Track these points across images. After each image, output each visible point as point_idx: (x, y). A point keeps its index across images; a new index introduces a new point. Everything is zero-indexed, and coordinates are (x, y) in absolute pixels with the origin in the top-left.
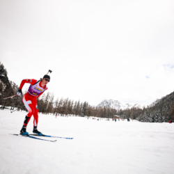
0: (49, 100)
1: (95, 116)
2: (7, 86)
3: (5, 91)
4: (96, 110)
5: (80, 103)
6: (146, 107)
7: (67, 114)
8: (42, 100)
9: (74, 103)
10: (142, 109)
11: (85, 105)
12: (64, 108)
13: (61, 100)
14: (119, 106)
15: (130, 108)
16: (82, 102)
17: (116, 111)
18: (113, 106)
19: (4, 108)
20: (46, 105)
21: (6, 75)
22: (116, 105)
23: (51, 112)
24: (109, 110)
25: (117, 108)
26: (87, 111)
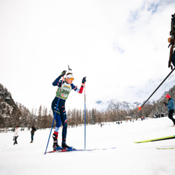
2: (14, 107)
3: (13, 113)
4: (106, 115)
6: (156, 102)
7: (77, 125)
10: (153, 104)
14: (128, 106)
15: (140, 106)
17: (126, 112)
18: (121, 108)
21: (11, 97)
22: (124, 106)
25: (126, 109)
26: (97, 118)
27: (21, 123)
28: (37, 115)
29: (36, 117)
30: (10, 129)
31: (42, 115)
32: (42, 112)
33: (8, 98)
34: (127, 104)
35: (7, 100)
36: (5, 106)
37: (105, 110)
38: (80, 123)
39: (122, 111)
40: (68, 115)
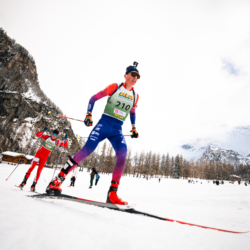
1: (196, 177)
2: (73, 141)
4: (197, 167)
5: (170, 157)
7: (152, 175)
9: (161, 157)
12: (147, 166)
14: (237, 159)
16: (173, 155)
17: (232, 168)
21: (70, 127)
22: (230, 158)
23: (129, 173)
25: (233, 163)
26: (183, 169)
28: (100, 154)
29: (98, 157)
31: (106, 154)
32: (106, 151)
33: (67, 128)
34: (236, 155)
35: (66, 131)
37: (196, 160)
38: (157, 174)
39: (224, 165)
40: (141, 159)
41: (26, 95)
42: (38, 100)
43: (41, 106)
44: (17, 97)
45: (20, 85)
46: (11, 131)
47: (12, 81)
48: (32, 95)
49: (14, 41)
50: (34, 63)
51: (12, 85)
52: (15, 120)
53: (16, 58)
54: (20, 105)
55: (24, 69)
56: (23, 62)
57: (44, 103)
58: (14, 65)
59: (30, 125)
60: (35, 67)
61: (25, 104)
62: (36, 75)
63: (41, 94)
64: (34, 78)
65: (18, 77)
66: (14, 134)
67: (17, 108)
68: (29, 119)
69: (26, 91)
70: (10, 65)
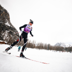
0: (34, 43)
1: (53, 50)
4: (54, 47)
7: (41, 49)
8: (31, 43)
9: (44, 44)
11: (49, 45)
12: (40, 46)
13: (39, 43)
14: (65, 46)
15: (71, 46)
16: (47, 44)
17: (63, 48)
18: (62, 46)
19: (18, 46)
20: (33, 45)
21: (19, 34)
23: (35, 48)
24: (60, 47)
27: (21, 44)
30: (17, 45)
35: (17, 35)
36: (16, 37)
38: (43, 49)
40: (38, 44)
41: (6, 24)
42: (10, 26)
43: (10, 27)
44: (3, 24)
45: (4, 21)
46: (1, 34)
47: (2, 20)
48: (8, 24)
49: (3, 8)
50: (9, 14)
51: (2, 21)
52: (2, 31)
53: (4, 13)
54: (4, 27)
55: (6, 16)
56: (6, 14)
57: (11, 27)
58: (3, 15)
59: (7, 33)
60: (9, 16)
61: (5, 27)
62: (9, 18)
63: (10, 24)
64: (9, 19)
65: (4, 19)
66: (2, 35)
67: (3, 28)
68: (6, 31)
69: (6, 23)
70: (2, 15)
